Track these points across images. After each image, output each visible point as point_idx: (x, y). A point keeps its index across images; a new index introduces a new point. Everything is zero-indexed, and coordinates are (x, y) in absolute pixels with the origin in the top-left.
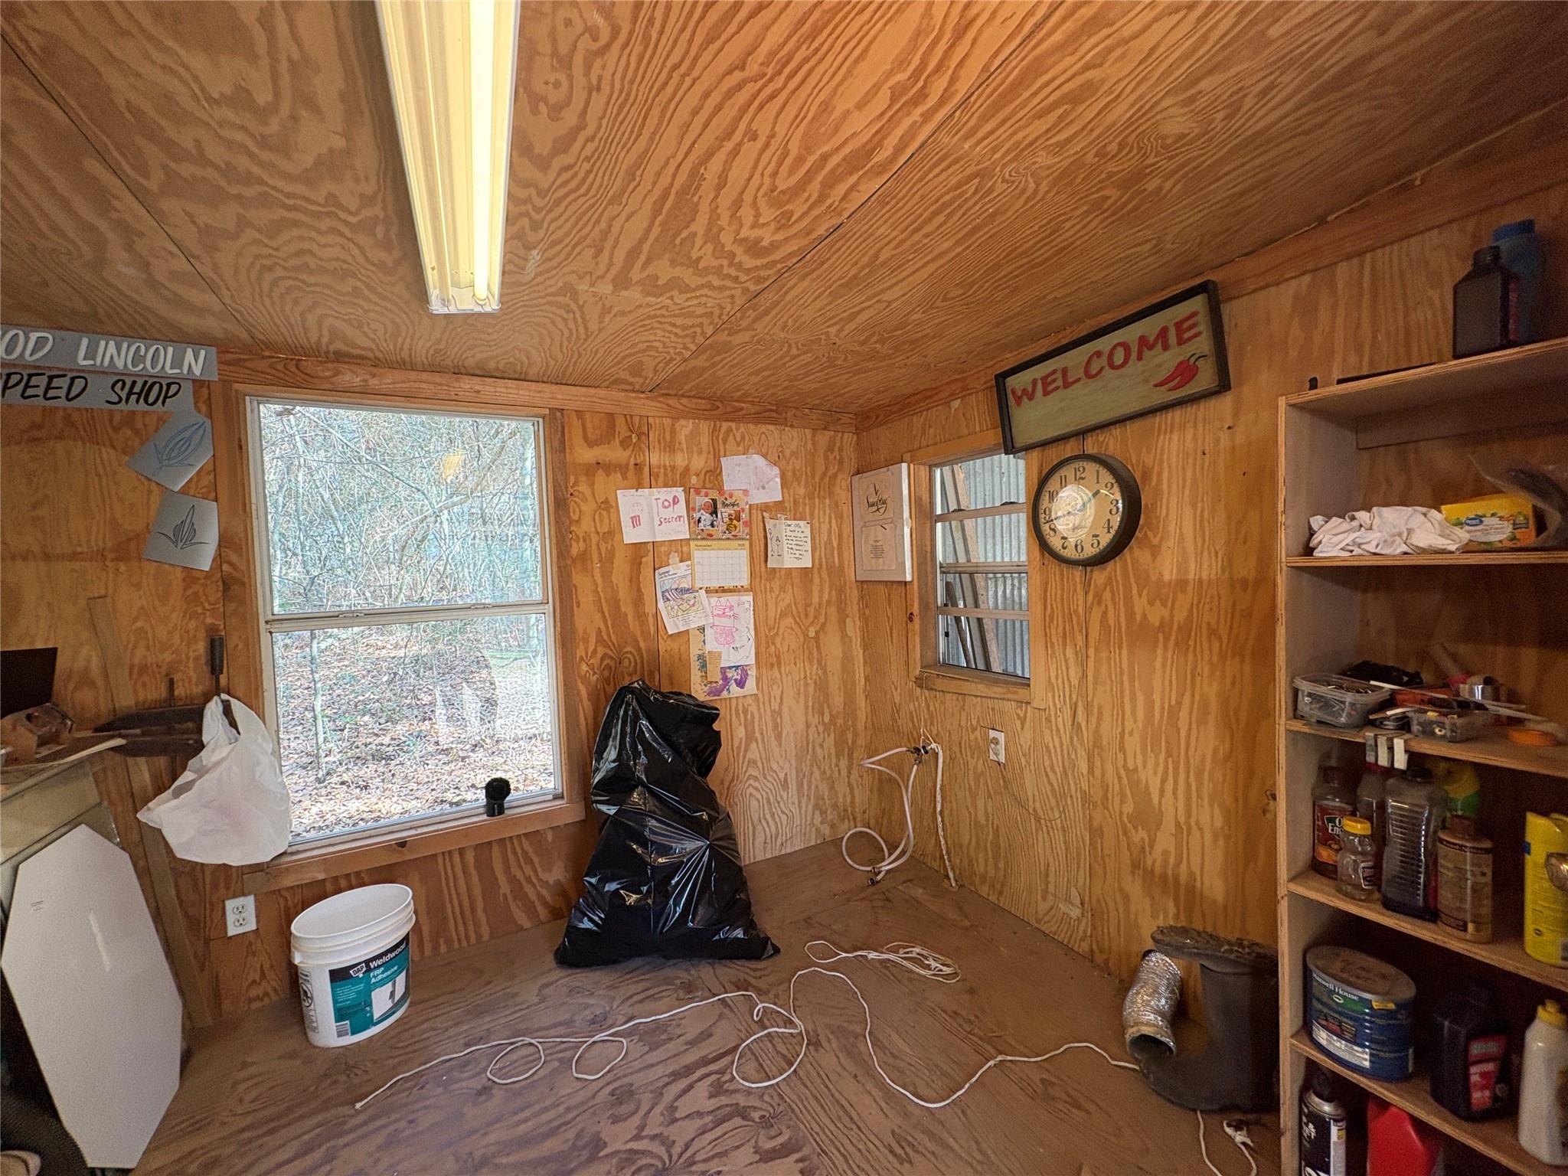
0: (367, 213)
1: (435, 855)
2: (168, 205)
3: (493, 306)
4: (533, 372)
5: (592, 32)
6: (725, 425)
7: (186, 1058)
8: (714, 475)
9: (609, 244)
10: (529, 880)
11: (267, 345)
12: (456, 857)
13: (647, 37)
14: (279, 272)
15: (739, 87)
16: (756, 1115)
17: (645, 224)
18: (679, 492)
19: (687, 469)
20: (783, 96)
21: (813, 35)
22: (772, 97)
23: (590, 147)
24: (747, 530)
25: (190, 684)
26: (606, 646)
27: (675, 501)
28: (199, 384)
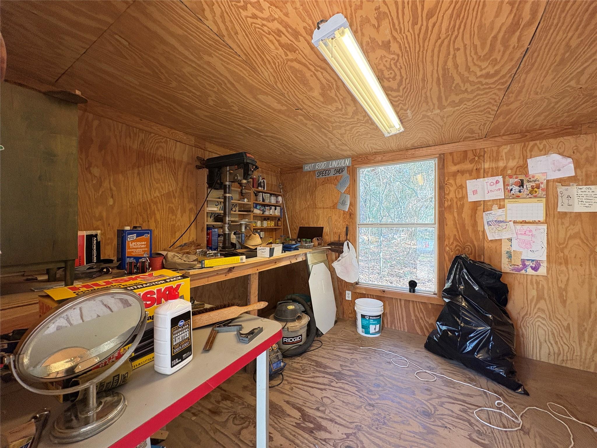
0: (366, 119)
1: (392, 298)
2: (335, 132)
3: (402, 129)
4: (431, 143)
5: (393, 59)
6: (532, 143)
7: (336, 322)
8: (523, 168)
9: (429, 99)
10: (421, 318)
11: (361, 155)
12: (399, 301)
13: (407, 52)
14: (355, 138)
15: (443, 42)
16: (476, 428)
17: (437, 89)
18: (500, 178)
19: (505, 168)
20: (460, 34)
21: (458, 16)
22: (456, 37)
23: (407, 81)
24: (544, 193)
26: (457, 241)
27: (497, 182)
28: (348, 167)
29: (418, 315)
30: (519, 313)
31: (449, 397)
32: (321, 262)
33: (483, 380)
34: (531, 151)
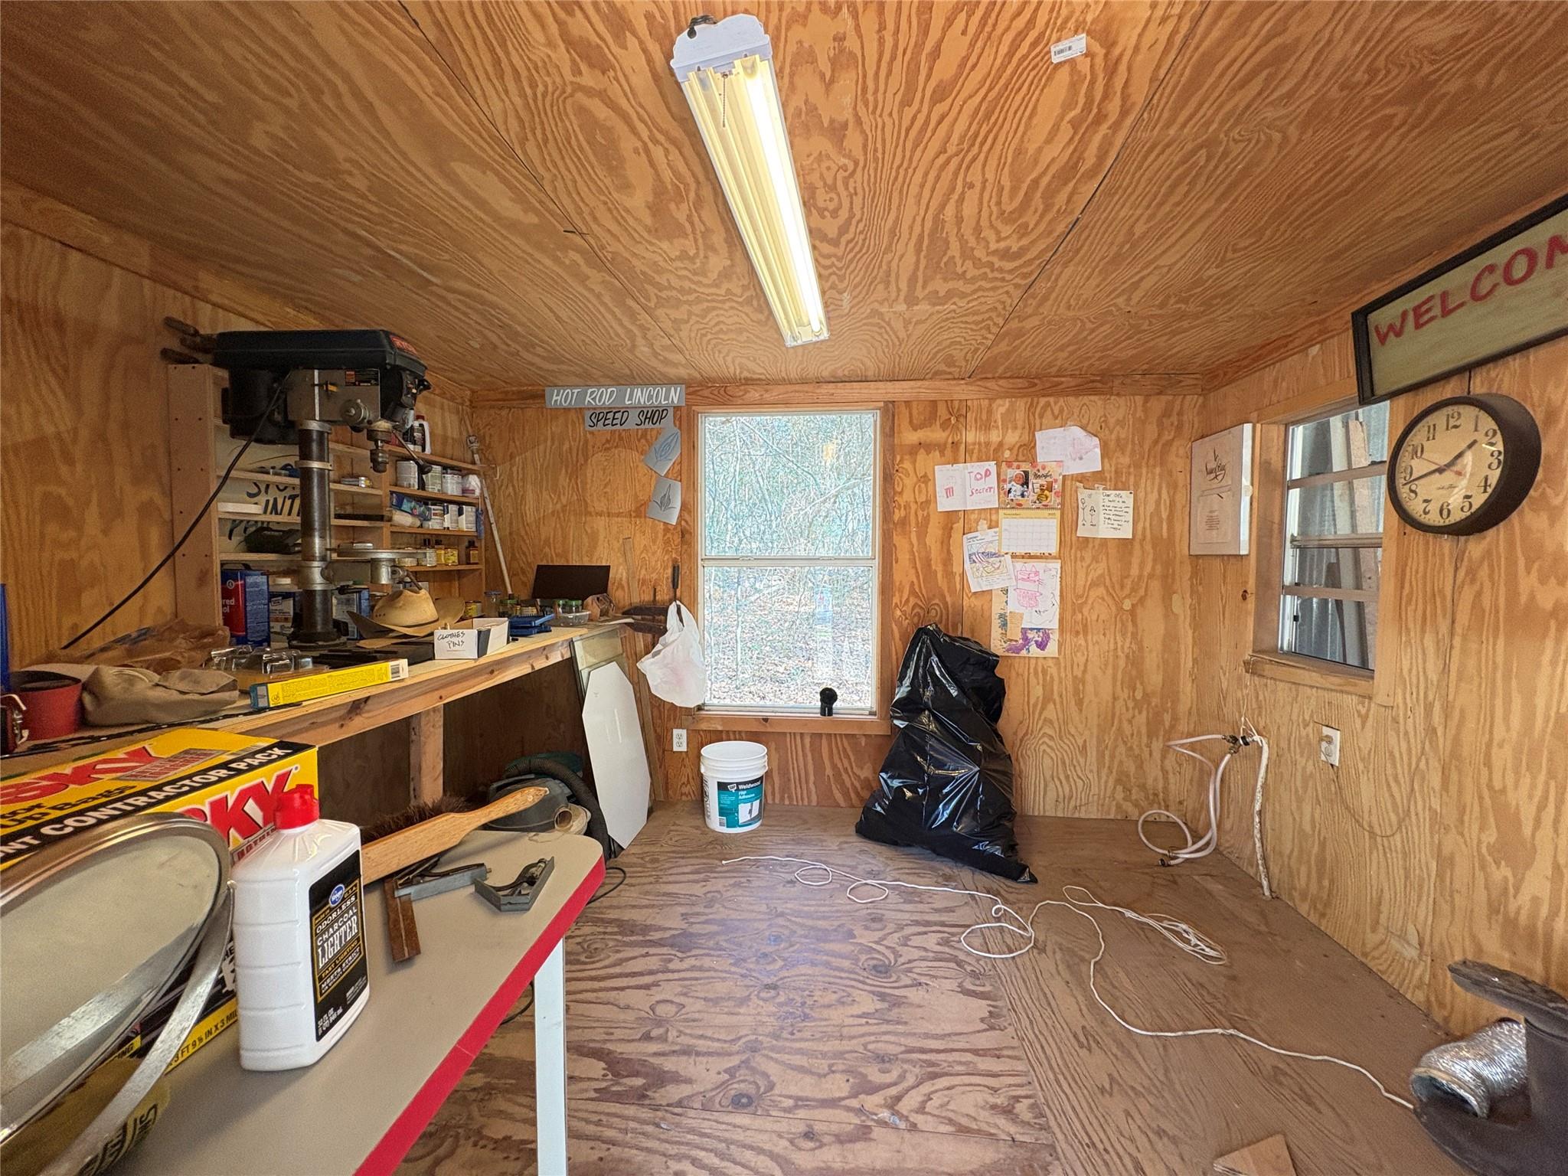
0: (748, 294)
1: (785, 734)
2: (660, 312)
3: (825, 335)
4: (870, 373)
5: (844, 168)
6: (1043, 401)
7: (650, 811)
8: (1028, 449)
9: (893, 279)
10: (846, 770)
11: (710, 379)
12: (798, 738)
13: (876, 160)
14: (709, 336)
15: (948, 162)
16: (969, 968)
17: (914, 259)
18: (992, 466)
19: (1001, 444)
20: (982, 156)
21: (987, 116)
22: (974, 159)
23: (861, 226)
24: (1059, 500)
25: (663, 595)
26: (917, 597)
27: (987, 473)
28: (677, 408)
29: (840, 765)
30: (1015, 734)
31: (917, 923)
32: (609, 661)
33: (966, 874)
34: (1041, 417)
